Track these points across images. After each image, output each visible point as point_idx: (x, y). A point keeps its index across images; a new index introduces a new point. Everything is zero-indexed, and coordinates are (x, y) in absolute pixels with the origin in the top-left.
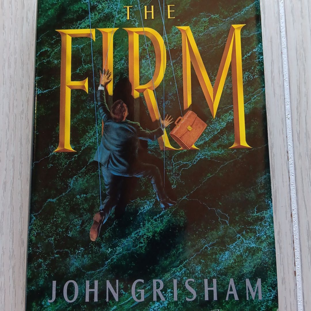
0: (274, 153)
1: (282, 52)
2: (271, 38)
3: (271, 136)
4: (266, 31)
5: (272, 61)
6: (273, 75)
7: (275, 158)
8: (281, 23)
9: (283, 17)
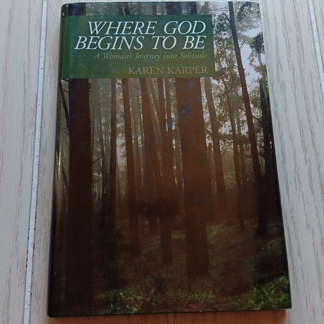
0: (322, 172)
1: (321, 85)
2: (311, 73)
3: (318, 157)
4: (305, 66)
5: (313, 92)
6: (315, 104)
7: (323, 176)
8: (318, 60)
9: (320, 55)
